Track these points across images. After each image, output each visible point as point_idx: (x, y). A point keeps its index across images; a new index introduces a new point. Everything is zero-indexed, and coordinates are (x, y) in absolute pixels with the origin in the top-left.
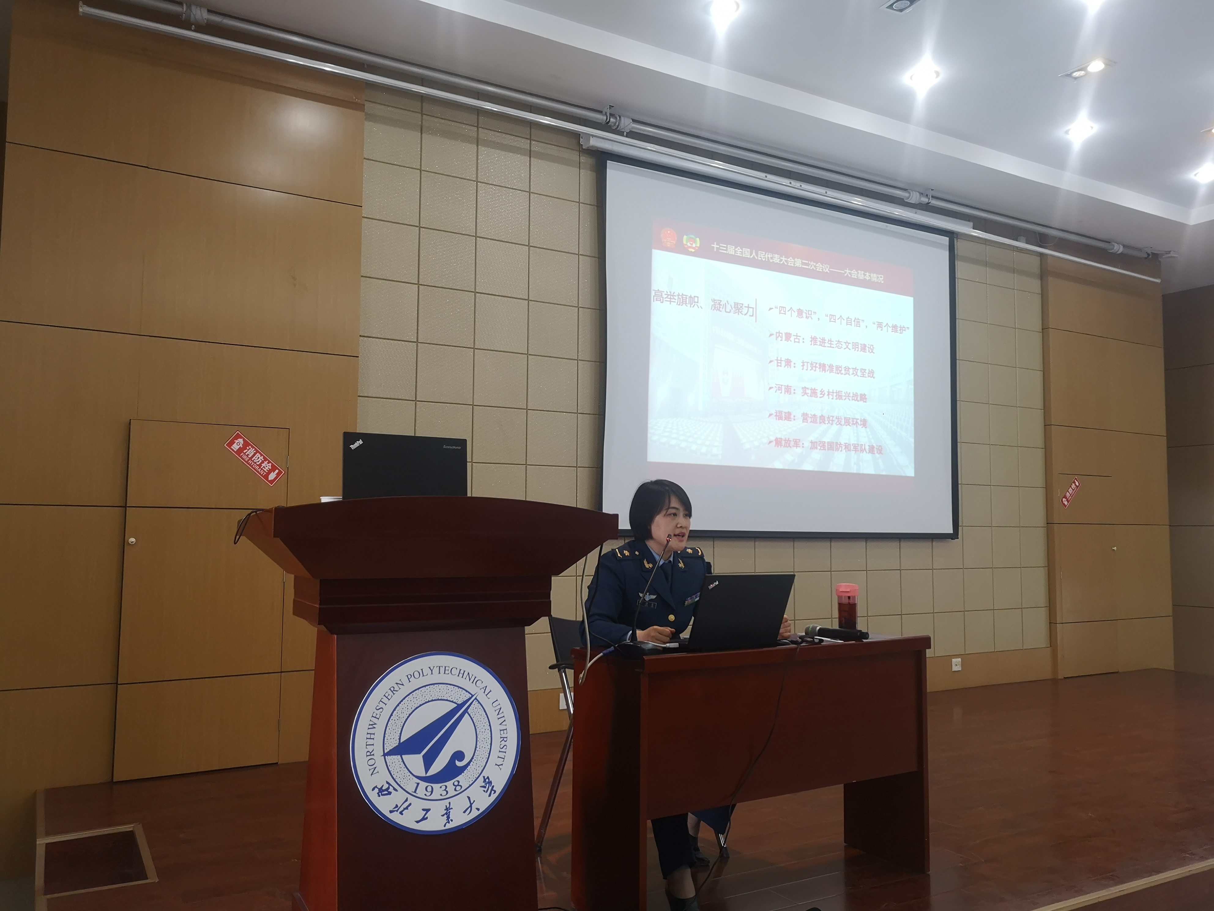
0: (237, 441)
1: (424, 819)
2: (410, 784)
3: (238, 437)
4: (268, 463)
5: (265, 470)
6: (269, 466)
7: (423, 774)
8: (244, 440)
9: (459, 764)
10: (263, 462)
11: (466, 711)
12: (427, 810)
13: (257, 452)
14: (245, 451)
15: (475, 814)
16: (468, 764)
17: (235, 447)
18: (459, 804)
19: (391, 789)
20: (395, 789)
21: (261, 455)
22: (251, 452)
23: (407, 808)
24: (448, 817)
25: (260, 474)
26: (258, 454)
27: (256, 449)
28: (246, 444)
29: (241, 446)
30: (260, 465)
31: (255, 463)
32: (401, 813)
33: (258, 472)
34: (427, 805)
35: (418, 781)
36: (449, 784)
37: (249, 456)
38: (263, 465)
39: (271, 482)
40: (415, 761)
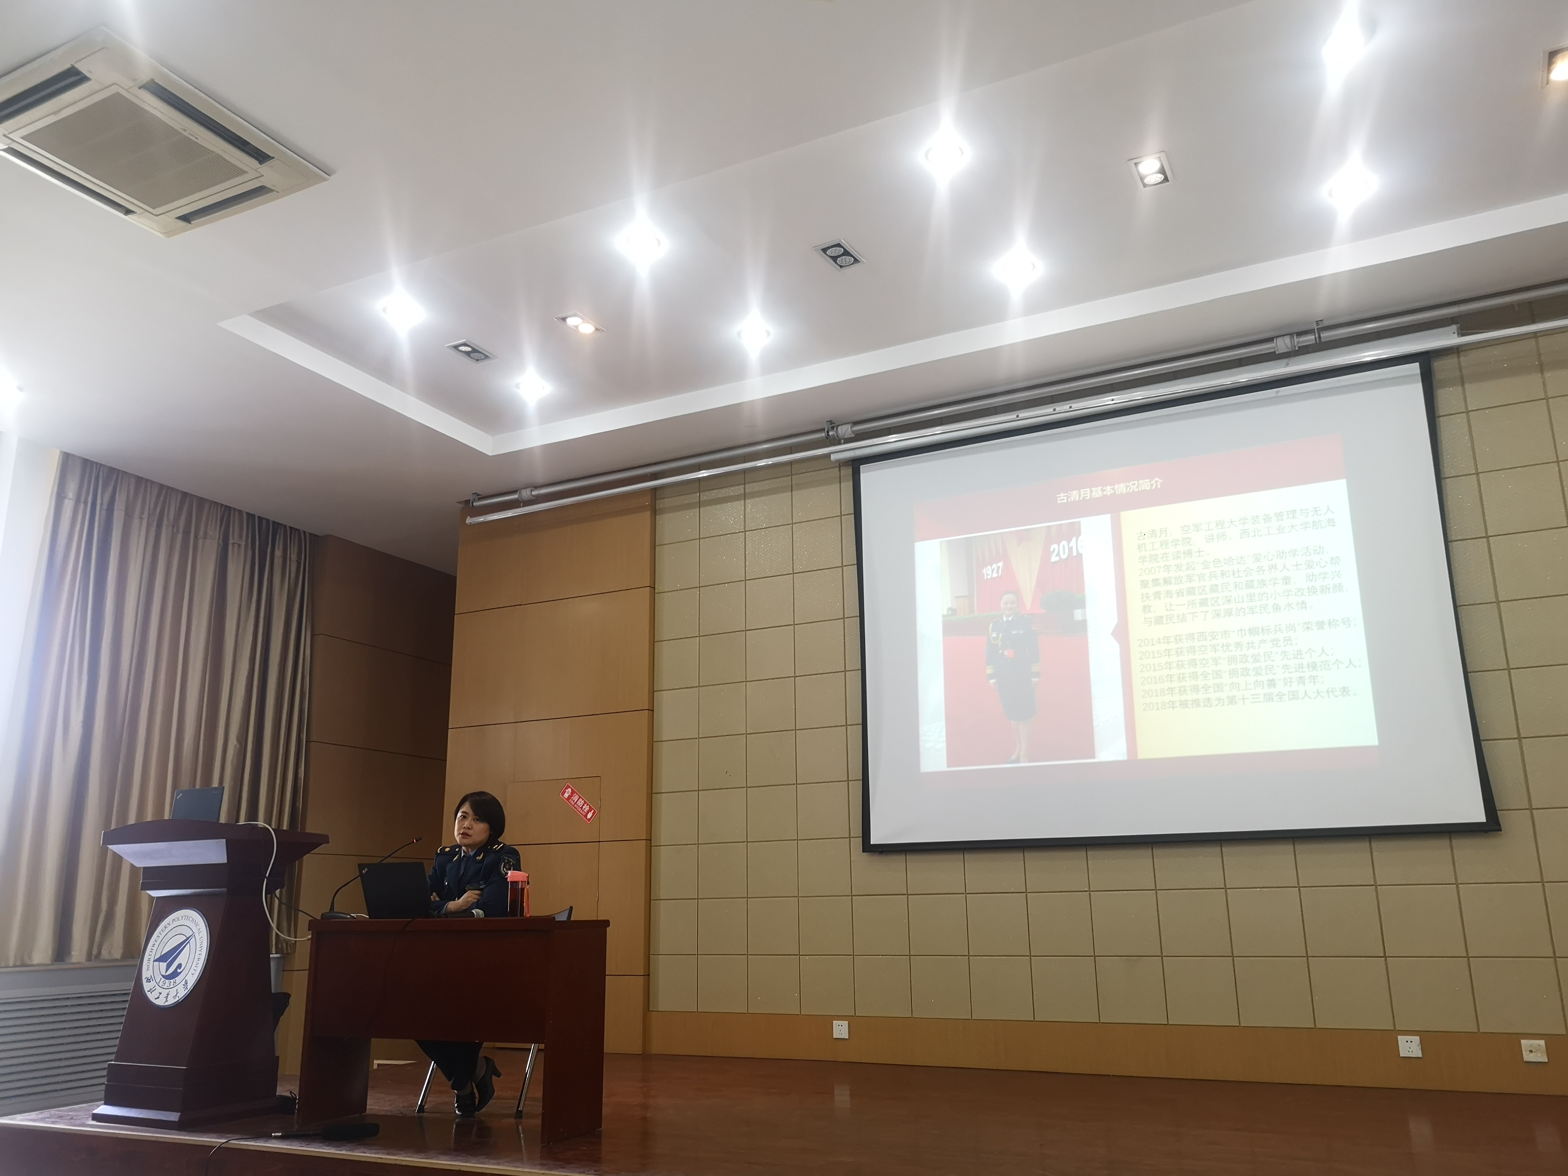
0: (567, 791)
1: (158, 998)
2: (158, 978)
3: (568, 787)
4: (587, 805)
5: (585, 811)
6: (588, 808)
7: (164, 974)
8: (572, 789)
9: (179, 971)
10: (583, 805)
11: (188, 942)
12: (160, 993)
13: (580, 797)
14: (572, 798)
15: (177, 999)
16: (182, 971)
17: (566, 795)
18: (173, 992)
19: (151, 980)
20: (153, 980)
21: (583, 799)
22: (576, 798)
23: (153, 991)
24: (167, 999)
25: (582, 814)
26: (580, 799)
27: (579, 796)
28: (573, 792)
29: (570, 794)
30: (582, 808)
31: (579, 806)
32: (151, 993)
33: (580, 813)
34: (161, 990)
35: (161, 977)
36: (172, 981)
37: (575, 801)
38: (584, 807)
39: (589, 820)
40: (163, 965)
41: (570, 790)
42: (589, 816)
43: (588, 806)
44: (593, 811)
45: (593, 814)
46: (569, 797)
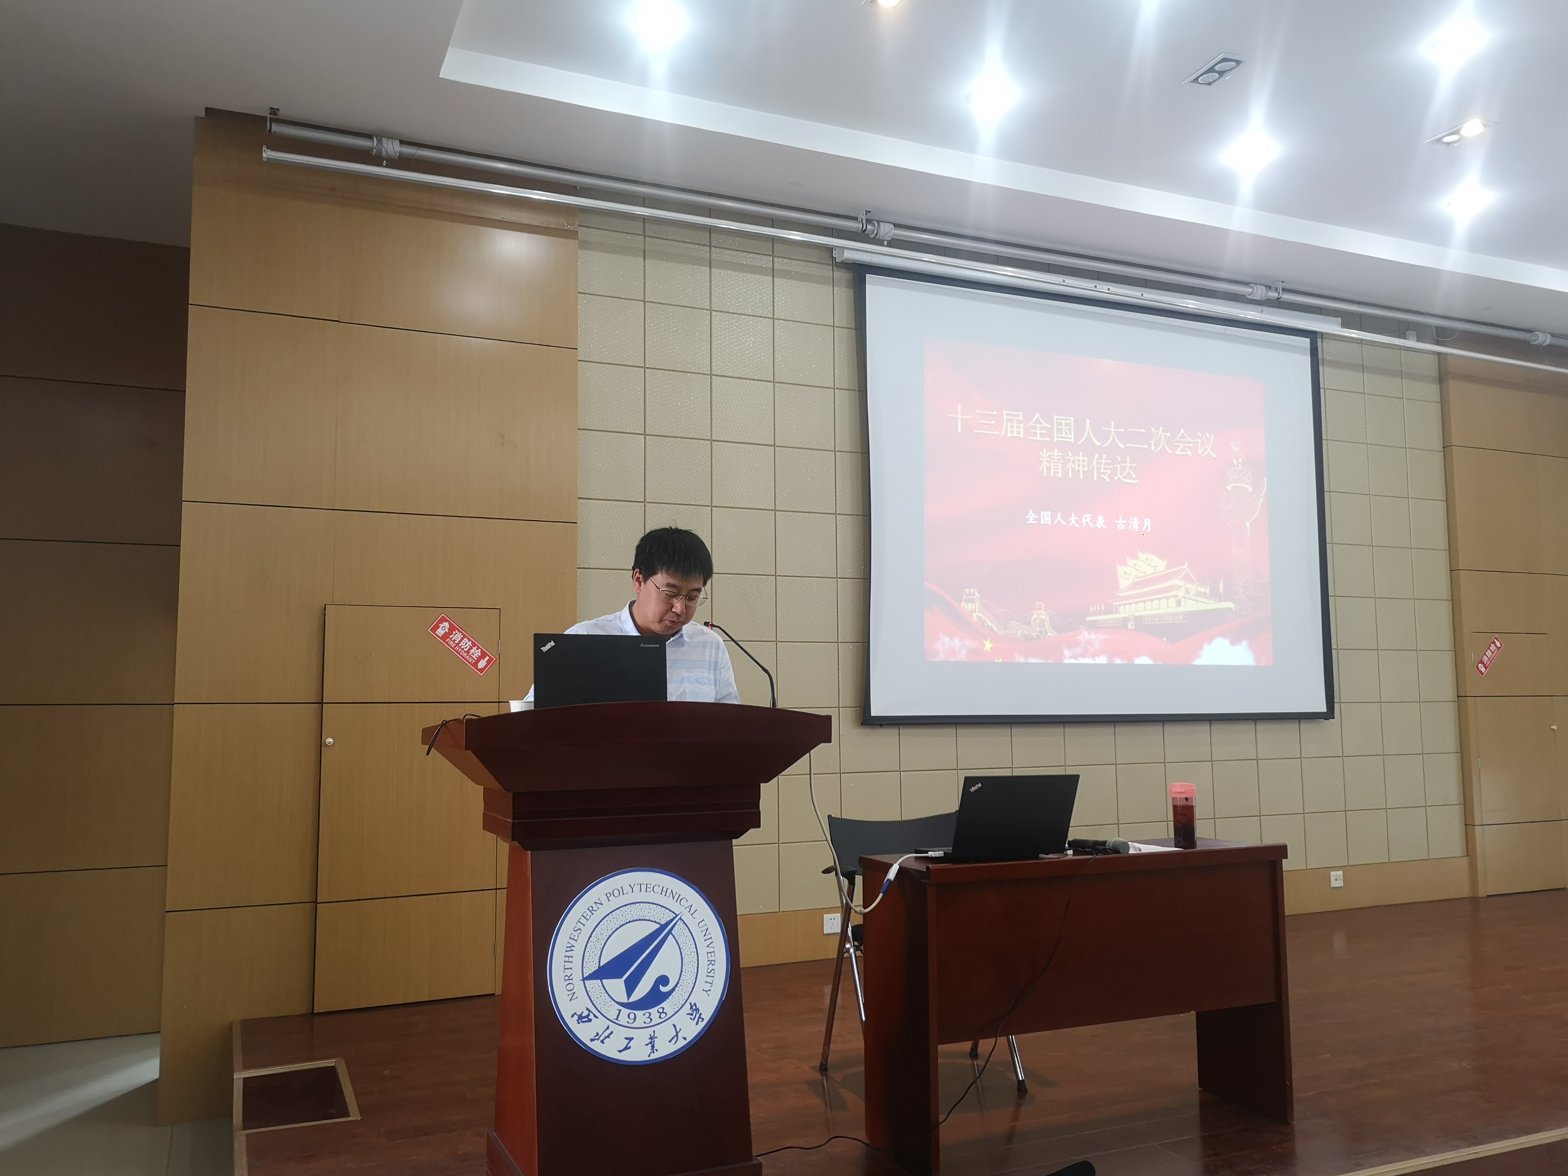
0: (441, 626)
1: (627, 1048)
2: (612, 1011)
3: (443, 620)
4: (477, 649)
5: (474, 657)
6: (478, 653)
7: (624, 1000)
8: (450, 624)
9: (663, 989)
10: (471, 648)
11: (670, 932)
12: (631, 1039)
13: (465, 636)
14: (451, 637)
15: (681, 1043)
16: (673, 990)
17: (440, 632)
18: (664, 1033)
19: (591, 1016)
20: (595, 1016)
21: (469, 640)
22: (457, 637)
23: (608, 1037)
24: (653, 1047)
25: (468, 662)
26: (465, 639)
27: (463, 634)
28: (452, 629)
29: (447, 630)
30: (468, 652)
31: (463, 649)
32: (602, 1042)
33: (466, 659)
35: (620, 1007)
36: (654, 1011)
37: (456, 642)
38: (472, 651)
39: (481, 670)
40: (616, 986)
41: (446, 624)
42: (482, 664)
43: (480, 650)
44: (487, 658)
45: (488, 662)
46: (446, 636)
